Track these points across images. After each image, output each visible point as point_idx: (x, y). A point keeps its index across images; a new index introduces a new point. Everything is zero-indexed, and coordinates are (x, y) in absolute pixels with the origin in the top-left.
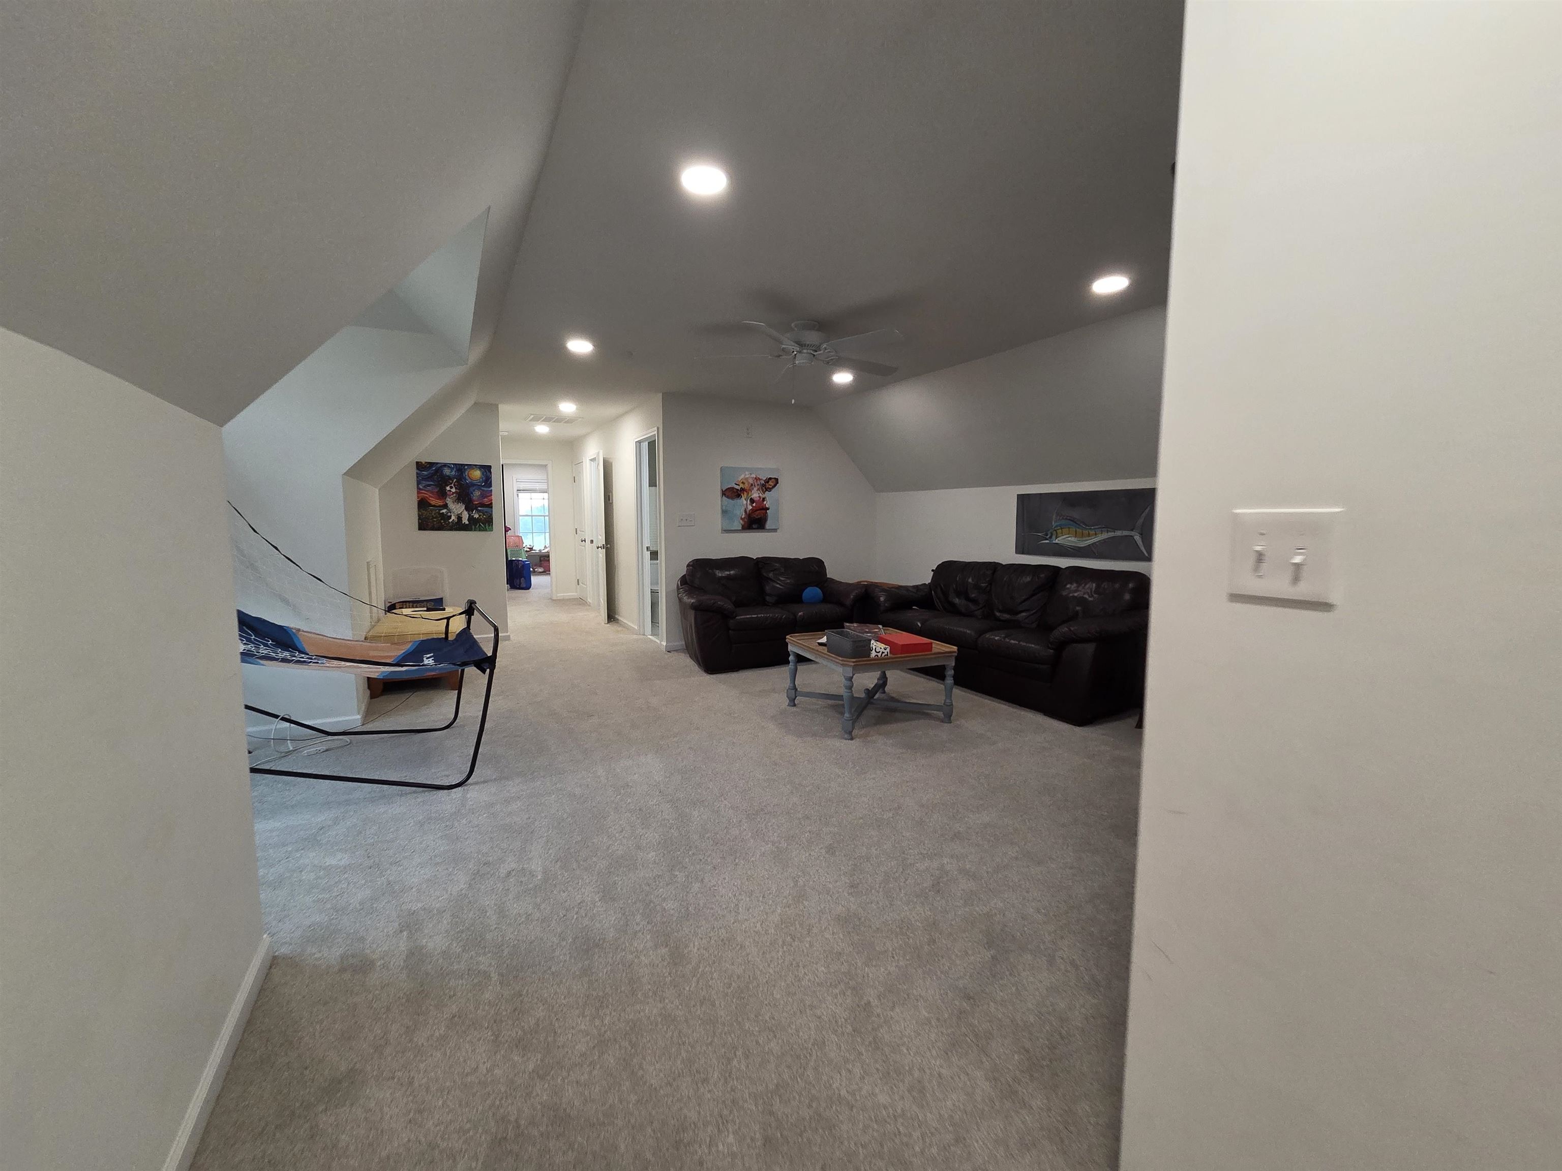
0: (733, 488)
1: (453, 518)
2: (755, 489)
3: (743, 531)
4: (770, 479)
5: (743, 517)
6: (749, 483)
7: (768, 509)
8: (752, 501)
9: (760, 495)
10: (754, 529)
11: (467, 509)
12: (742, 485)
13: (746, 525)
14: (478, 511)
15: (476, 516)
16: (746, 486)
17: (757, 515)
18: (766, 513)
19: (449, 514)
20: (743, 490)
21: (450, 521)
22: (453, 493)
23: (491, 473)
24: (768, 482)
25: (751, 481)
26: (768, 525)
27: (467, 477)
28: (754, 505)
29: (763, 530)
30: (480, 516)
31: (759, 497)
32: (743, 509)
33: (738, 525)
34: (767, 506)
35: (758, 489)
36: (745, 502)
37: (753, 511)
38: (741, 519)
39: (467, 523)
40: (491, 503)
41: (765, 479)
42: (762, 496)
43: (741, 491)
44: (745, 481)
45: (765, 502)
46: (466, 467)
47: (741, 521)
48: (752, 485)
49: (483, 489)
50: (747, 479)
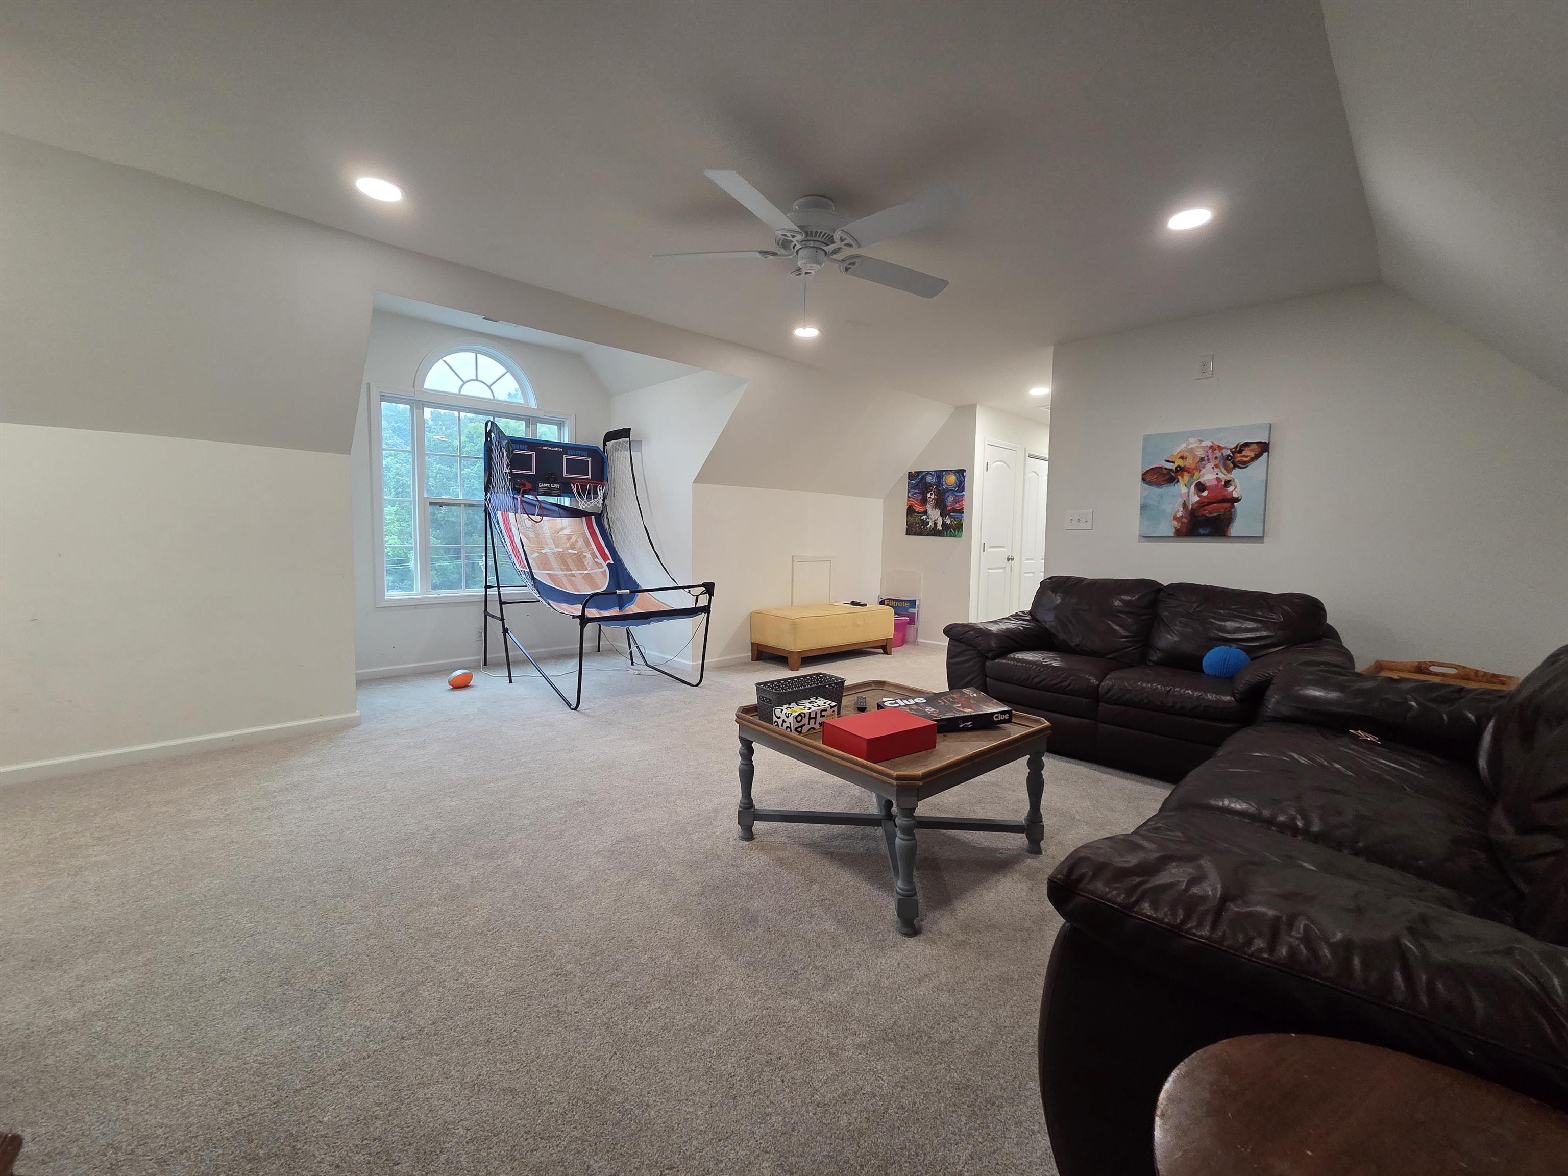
0: (1161, 468)
1: (930, 524)
2: (1209, 466)
3: (1175, 539)
4: (1247, 444)
5: (1179, 514)
6: (1195, 456)
7: (1237, 500)
8: (1200, 487)
9: (1221, 475)
10: (1204, 535)
11: (941, 515)
12: (1180, 463)
13: (1184, 530)
14: (951, 517)
15: (948, 522)
16: (1189, 463)
17: (1210, 512)
18: (1233, 507)
19: (928, 520)
20: (1180, 470)
21: (928, 526)
22: (933, 499)
23: (964, 477)
24: (1240, 451)
25: (1200, 453)
26: (1235, 529)
27: (944, 483)
28: (1205, 493)
29: (1222, 539)
30: (951, 521)
31: (1218, 479)
32: (1179, 502)
33: (1168, 527)
34: (1235, 495)
35: (1217, 466)
36: (1184, 490)
37: (1202, 504)
38: (1175, 518)
39: (941, 529)
40: (962, 509)
41: (1233, 446)
42: (1229, 477)
43: (1177, 471)
44: (1185, 454)
45: (1231, 489)
46: (944, 473)
47: (1175, 523)
48: (1202, 459)
49: (956, 494)
50: (1191, 451)
